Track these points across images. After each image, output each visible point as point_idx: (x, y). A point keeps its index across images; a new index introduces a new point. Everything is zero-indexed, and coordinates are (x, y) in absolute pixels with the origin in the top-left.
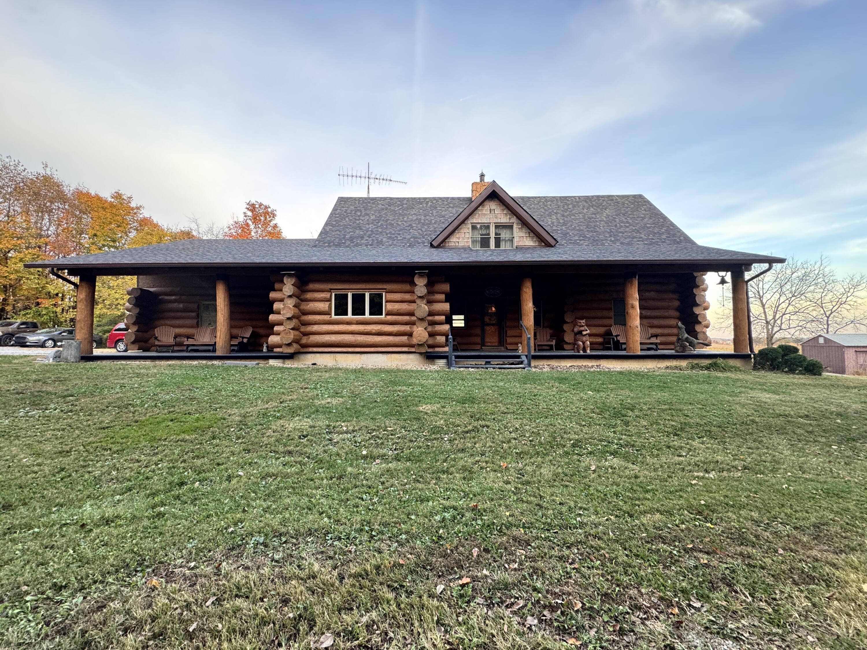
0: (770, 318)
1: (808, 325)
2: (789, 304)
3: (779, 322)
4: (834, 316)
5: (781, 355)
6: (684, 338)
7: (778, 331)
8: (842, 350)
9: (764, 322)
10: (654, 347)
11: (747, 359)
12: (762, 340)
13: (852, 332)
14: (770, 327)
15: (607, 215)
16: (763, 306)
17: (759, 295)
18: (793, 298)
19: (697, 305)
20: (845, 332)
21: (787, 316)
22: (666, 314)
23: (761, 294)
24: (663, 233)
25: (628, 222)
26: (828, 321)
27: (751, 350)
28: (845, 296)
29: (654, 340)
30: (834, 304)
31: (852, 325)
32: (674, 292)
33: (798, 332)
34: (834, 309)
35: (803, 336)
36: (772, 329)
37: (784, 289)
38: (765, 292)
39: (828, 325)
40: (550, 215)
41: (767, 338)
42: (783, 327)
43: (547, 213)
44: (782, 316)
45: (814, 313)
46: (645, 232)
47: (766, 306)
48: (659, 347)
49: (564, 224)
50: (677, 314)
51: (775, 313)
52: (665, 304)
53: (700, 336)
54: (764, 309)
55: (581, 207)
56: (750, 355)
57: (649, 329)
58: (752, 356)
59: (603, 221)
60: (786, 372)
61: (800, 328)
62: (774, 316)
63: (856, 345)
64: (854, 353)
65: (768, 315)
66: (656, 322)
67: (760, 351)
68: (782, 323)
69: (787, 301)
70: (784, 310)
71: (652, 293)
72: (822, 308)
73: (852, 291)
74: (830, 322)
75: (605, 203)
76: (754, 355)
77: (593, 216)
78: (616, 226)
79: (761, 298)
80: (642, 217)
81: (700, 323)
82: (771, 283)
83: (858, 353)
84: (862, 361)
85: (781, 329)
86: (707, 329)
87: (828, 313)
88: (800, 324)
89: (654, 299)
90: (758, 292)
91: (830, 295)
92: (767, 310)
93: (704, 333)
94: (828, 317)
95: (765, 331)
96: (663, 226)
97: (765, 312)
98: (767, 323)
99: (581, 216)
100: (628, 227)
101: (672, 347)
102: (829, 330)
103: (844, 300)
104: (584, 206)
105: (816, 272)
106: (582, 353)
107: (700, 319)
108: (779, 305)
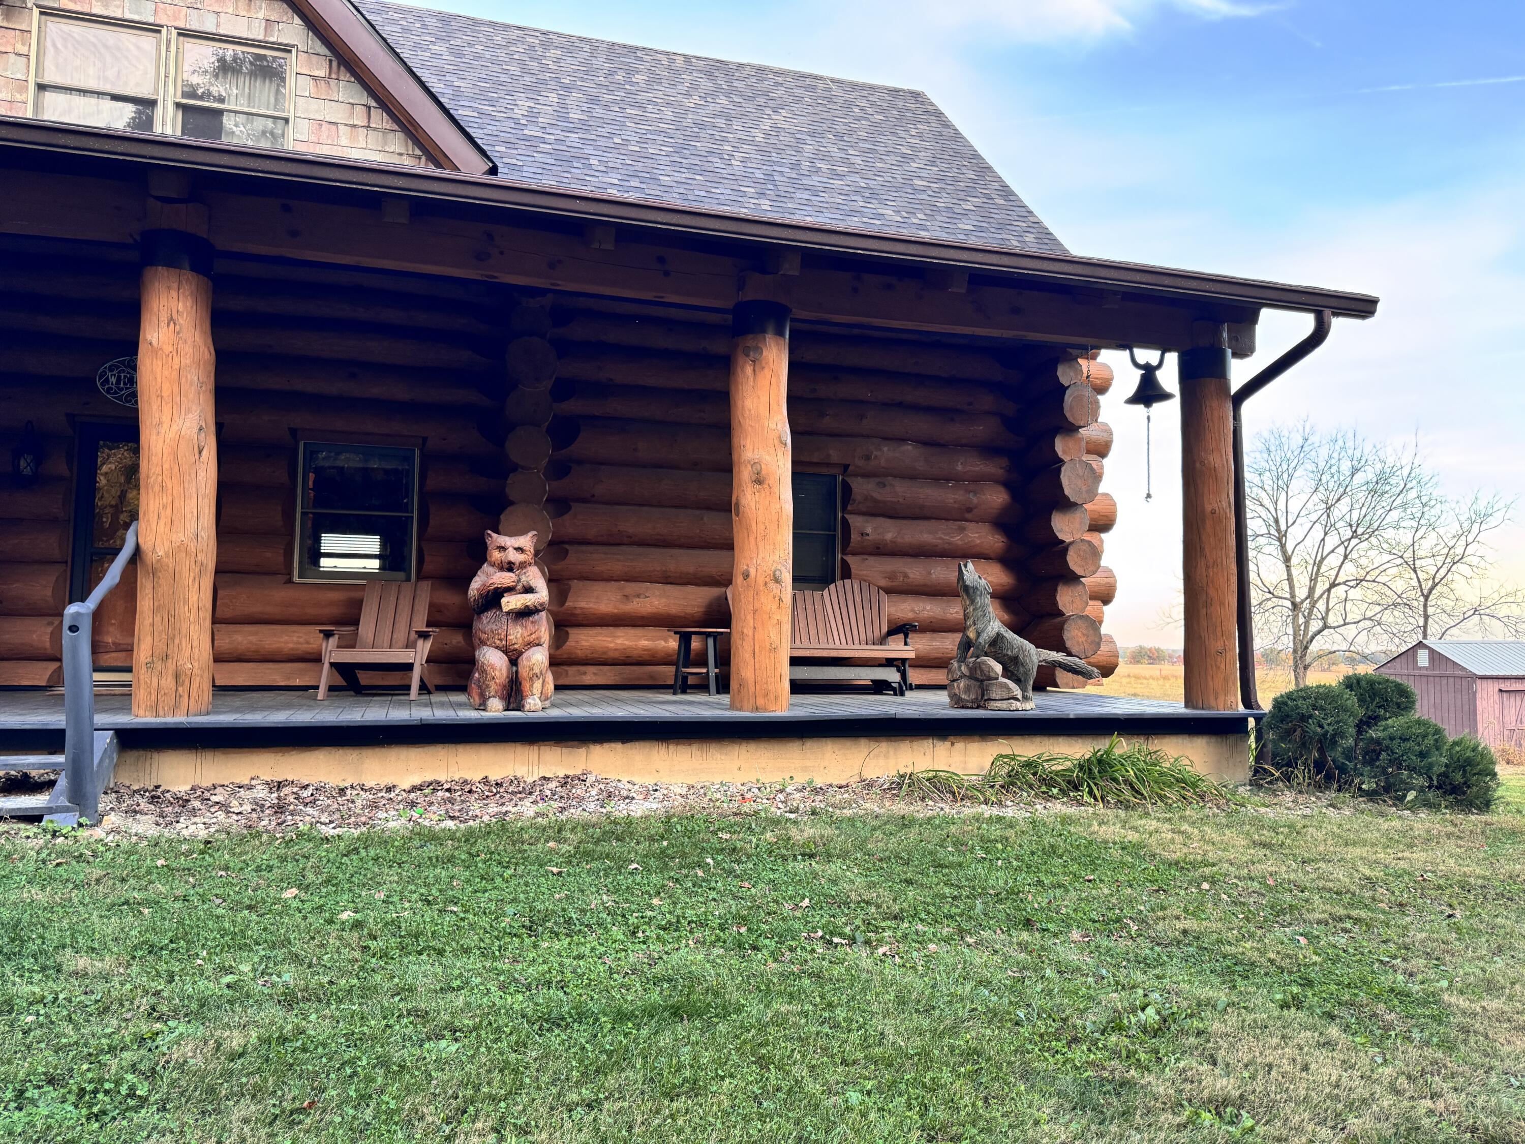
0: (1301, 593)
1: (1387, 617)
2: (1346, 557)
3: (1321, 605)
4: (1441, 595)
5: (1352, 721)
6: (985, 638)
7: (1319, 632)
8: (1470, 687)
9: (1288, 604)
10: (892, 676)
11: (1232, 739)
12: (1282, 655)
13: (1478, 637)
14: (1301, 620)
15: (774, 127)
16: (1287, 560)
17: (1278, 530)
18: (1354, 541)
19: (1066, 505)
20: (1465, 638)
21: (1339, 592)
22: (957, 539)
23: (1283, 527)
24: (966, 214)
25: (846, 162)
26: (1425, 606)
27: (1248, 700)
28: (1462, 542)
29: (896, 648)
30: (1441, 559)
31: (1476, 618)
32: (988, 450)
33: (1363, 636)
34: (1439, 576)
35: (1373, 648)
36: (1307, 624)
37: (1336, 513)
38: (1290, 522)
39: (1426, 617)
40: (535, 90)
41: (1295, 651)
42: (1332, 620)
43: (528, 79)
44: (1329, 590)
45: (1399, 586)
46: (902, 202)
47: (1294, 561)
48: (915, 676)
49: (584, 126)
50: (994, 541)
51: (1314, 580)
52: (950, 496)
53: (1073, 635)
54: (1288, 568)
55: (682, 88)
56: (1243, 720)
57: (884, 597)
58: (1252, 722)
59: (753, 143)
60: (1371, 796)
61: (1368, 623)
62: (1312, 590)
63: (1502, 673)
64: (1497, 696)
65: (1297, 585)
66: (915, 571)
67: (1279, 704)
68: (1328, 610)
69: (1341, 550)
70: (1334, 573)
71: (909, 448)
72: (1415, 571)
73: (1476, 527)
74: (1430, 611)
75: (781, 91)
76: (1258, 719)
77: (721, 122)
78: (796, 166)
79: (1281, 537)
80: (904, 156)
81: (1073, 578)
82: (1304, 497)
83: (1505, 695)
84: (1514, 718)
85: (1325, 626)
86: (1106, 609)
87: (1427, 586)
88: (1369, 614)
89: (912, 476)
90: (1277, 521)
91: (1432, 538)
92: (1294, 572)
93: (1095, 624)
94: (1426, 598)
95: (1290, 631)
96: (969, 192)
97: (1290, 578)
98: (1295, 606)
99: (668, 113)
100: (841, 176)
101: (938, 676)
102: (1429, 632)
103: (1459, 550)
104: (694, 86)
105: (1406, 472)
106: (496, 710)
107: (1074, 561)
108: (1323, 559)
